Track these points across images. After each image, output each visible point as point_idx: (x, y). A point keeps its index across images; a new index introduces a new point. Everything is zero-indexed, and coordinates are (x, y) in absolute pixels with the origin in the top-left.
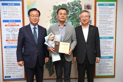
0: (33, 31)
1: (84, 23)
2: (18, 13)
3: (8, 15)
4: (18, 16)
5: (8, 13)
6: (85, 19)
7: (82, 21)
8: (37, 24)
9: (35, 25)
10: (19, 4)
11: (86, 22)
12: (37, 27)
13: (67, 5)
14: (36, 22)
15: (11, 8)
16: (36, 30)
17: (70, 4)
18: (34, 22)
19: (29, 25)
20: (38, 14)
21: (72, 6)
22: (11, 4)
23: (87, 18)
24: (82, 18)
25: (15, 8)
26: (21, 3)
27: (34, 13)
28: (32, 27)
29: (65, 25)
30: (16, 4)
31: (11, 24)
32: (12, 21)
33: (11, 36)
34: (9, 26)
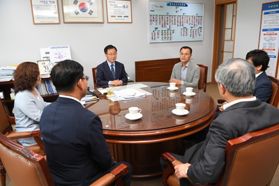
3: (268, 23)
5: (268, 21)
12: (114, 63)
15: (272, 16)
28: (110, 64)
31: (269, 32)
32: (271, 30)
33: (267, 45)
34: (267, 35)
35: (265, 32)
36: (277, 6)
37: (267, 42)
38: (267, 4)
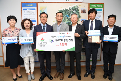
0: (43, 28)
2: (34, 16)
3: (27, 17)
4: (34, 18)
5: (27, 15)
8: (46, 23)
9: (44, 24)
10: (35, 9)
13: (69, 10)
14: (45, 22)
15: (29, 12)
16: (45, 27)
19: (41, 24)
20: (46, 16)
21: (72, 11)
22: (29, 10)
25: (32, 12)
28: (42, 25)
29: (61, 24)
30: (32, 9)
36: (32, 5)
38: (24, 3)
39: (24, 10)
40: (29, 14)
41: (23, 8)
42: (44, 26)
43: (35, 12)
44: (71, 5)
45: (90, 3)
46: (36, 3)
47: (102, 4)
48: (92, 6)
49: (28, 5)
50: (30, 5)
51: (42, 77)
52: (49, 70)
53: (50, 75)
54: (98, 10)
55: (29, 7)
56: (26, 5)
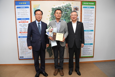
1: (73, 20)
2: (27, 14)
3: (20, 15)
4: (27, 16)
5: (20, 13)
6: (74, 17)
7: (72, 19)
8: (40, 20)
9: (39, 21)
10: (28, 7)
11: (75, 19)
12: (40, 22)
13: (62, 8)
14: (40, 19)
17: (63, 6)
18: (38, 19)
19: (35, 21)
20: (41, 13)
21: (65, 8)
22: (23, 8)
23: (75, 16)
24: (72, 16)
25: (25, 10)
26: (29, 6)
27: (39, 12)
28: (37, 22)
29: (60, 21)
30: (26, 7)
31: (23, 21)
32: (24, 19)
33: (23, 29)
34: (21, 22)
35: (20, 21)
36: (25, 3)
37: (22, 27)
38: (18, 1)
39: (18, 8)
40: (23, 12)
41: (16, 6)
42: (39, 24)
43: (29, 9)
44: (64, 3)
45: (82, 1)
46: (29, 1)
47: (94, 1)
48: (84, 3)
49: (22, 3)
50: (23, 3)
51: (37, 74)
52: (43, 68)
53: (45, 72)
54: (91, 7)
55: (23, 5)
56: (20, 3)
